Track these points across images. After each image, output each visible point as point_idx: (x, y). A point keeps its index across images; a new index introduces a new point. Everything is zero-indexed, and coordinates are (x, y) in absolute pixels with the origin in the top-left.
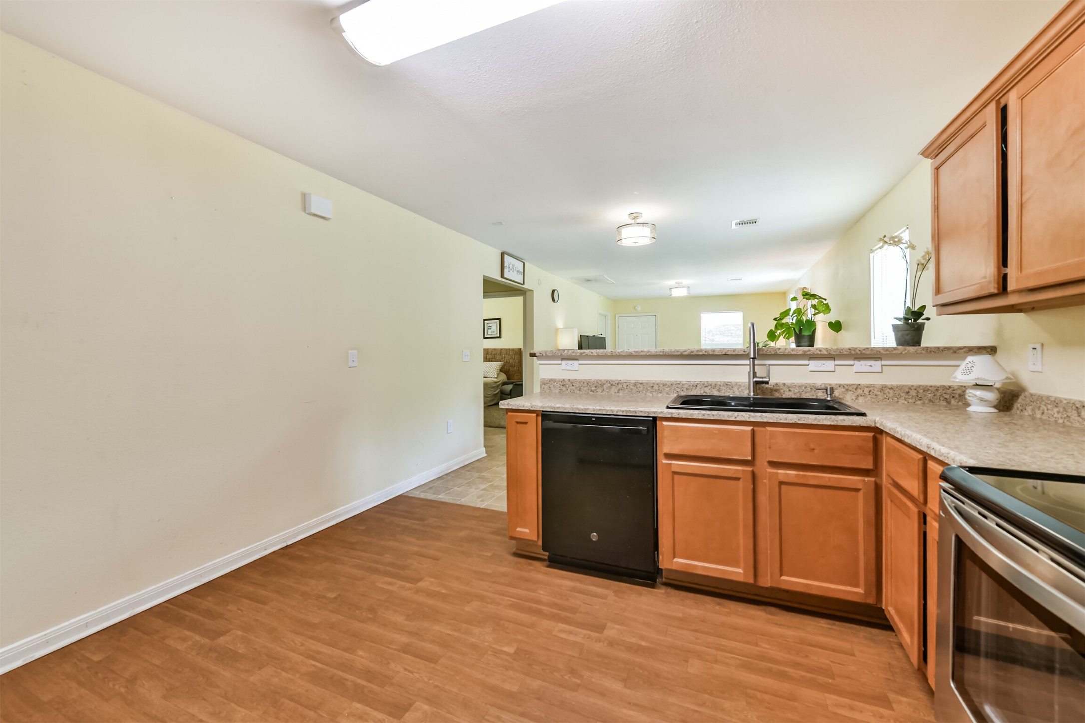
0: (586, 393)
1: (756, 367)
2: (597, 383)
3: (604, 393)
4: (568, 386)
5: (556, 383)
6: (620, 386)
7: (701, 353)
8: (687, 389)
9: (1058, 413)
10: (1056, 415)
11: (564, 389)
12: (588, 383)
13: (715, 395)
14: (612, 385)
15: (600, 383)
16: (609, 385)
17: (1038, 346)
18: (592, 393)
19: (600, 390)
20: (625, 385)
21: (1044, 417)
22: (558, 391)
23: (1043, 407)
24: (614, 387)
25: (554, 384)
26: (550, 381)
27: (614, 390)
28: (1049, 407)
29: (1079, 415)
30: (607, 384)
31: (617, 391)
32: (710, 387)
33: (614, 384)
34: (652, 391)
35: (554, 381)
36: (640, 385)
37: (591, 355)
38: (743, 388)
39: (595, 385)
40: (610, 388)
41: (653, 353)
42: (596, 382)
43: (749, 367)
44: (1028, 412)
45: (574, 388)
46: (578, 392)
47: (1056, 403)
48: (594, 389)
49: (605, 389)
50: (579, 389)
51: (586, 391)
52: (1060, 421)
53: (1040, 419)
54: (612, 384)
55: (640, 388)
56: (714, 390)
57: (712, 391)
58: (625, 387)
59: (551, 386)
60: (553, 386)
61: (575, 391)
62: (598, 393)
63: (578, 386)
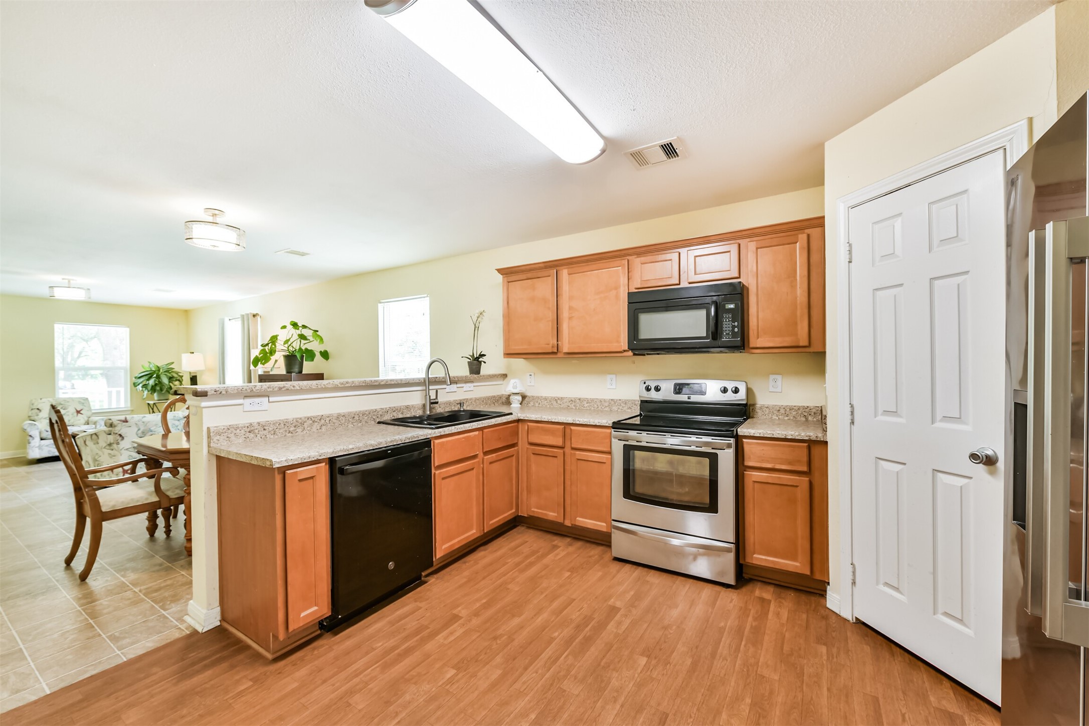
0: (283, 435)
1: (430, 391)
2: (297, 421)
3: (305, 432)
4: (257, 431)
5: (238, 431)
6: (323, 421)
7: (393, 383)
8: (381, 415)
9: (547, 403)
10: (546, 404)
11: (252, 435)
12: (286, 423)
13: (400, 417)
14: (314, 422)
15: (300, 421)
16: (311, 422)
17: (532, 374)
18: (290, 434)
19: (299, 430)
20: (328, 419)
21: (540, 405)
22: (241, 440)
23: (539, 401)
24: (316, 424)
25: (235, 432)
26: (228, 429)
27: (316, 426)
28: (542, 401)
29: (557, 403)
30: (308, 421)
31: (319, 428)
32: (396, 411)
33: (316, 420)
34: (353, 421)
35: (237, 428)
36: (342, 417)
37: (292, 389)
38: (416, 409)
39: (294, 425)
40: (311, 425)
41: (357, 384)
42: (295, 421)
43: (425, 391)
44: (532, 404)
45: (265, 432)
46: (272, 437)
47: (546, 399)
48: (291, 429)
49: (306, 427)
50: (273, 432)
51: (282, 433)
52: (548, 406)
53: (538, 406)
54: (313, 420)
55: (342, 420)
56: (399, 413)
57: (398, 414)
58: (327, 422)
59: (229, 436)
60: (233, 434)
61: (268, 436)
62: (297, 434)
63: (271, 429)
